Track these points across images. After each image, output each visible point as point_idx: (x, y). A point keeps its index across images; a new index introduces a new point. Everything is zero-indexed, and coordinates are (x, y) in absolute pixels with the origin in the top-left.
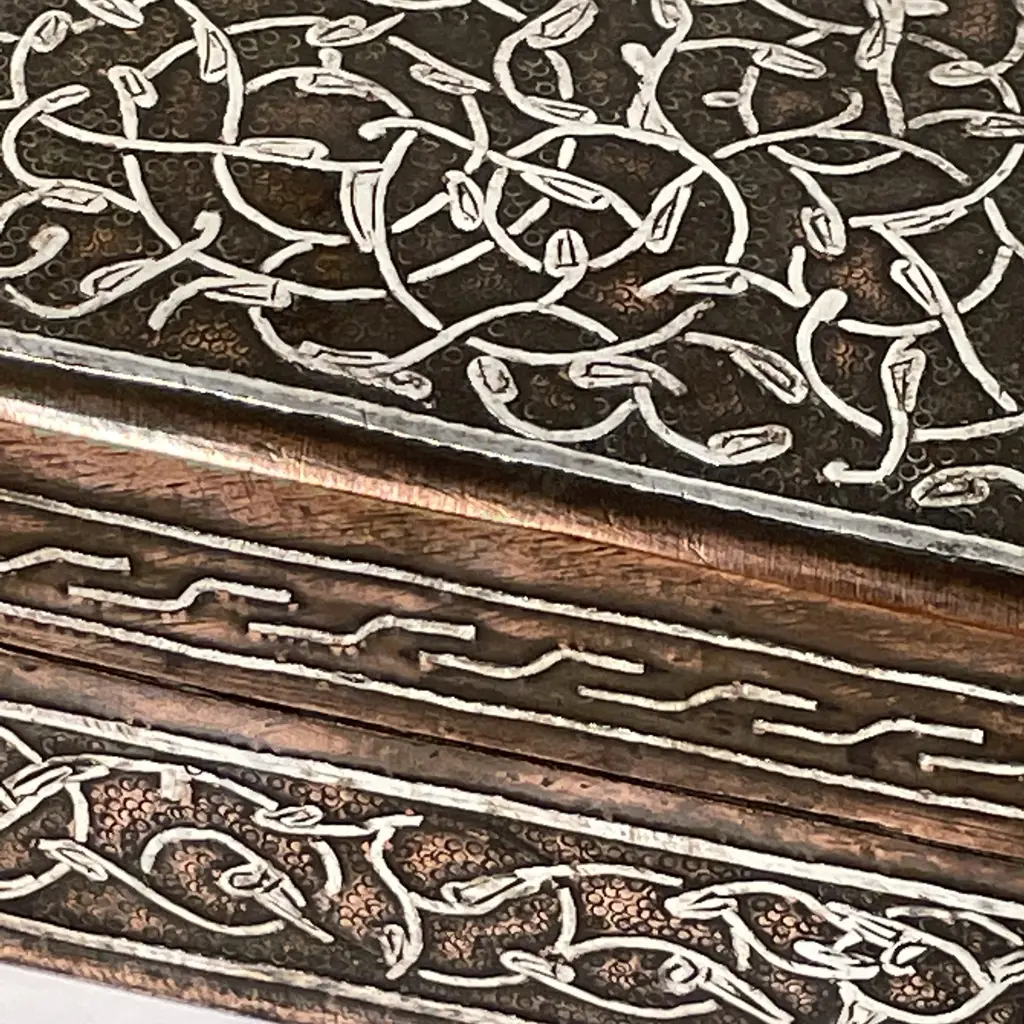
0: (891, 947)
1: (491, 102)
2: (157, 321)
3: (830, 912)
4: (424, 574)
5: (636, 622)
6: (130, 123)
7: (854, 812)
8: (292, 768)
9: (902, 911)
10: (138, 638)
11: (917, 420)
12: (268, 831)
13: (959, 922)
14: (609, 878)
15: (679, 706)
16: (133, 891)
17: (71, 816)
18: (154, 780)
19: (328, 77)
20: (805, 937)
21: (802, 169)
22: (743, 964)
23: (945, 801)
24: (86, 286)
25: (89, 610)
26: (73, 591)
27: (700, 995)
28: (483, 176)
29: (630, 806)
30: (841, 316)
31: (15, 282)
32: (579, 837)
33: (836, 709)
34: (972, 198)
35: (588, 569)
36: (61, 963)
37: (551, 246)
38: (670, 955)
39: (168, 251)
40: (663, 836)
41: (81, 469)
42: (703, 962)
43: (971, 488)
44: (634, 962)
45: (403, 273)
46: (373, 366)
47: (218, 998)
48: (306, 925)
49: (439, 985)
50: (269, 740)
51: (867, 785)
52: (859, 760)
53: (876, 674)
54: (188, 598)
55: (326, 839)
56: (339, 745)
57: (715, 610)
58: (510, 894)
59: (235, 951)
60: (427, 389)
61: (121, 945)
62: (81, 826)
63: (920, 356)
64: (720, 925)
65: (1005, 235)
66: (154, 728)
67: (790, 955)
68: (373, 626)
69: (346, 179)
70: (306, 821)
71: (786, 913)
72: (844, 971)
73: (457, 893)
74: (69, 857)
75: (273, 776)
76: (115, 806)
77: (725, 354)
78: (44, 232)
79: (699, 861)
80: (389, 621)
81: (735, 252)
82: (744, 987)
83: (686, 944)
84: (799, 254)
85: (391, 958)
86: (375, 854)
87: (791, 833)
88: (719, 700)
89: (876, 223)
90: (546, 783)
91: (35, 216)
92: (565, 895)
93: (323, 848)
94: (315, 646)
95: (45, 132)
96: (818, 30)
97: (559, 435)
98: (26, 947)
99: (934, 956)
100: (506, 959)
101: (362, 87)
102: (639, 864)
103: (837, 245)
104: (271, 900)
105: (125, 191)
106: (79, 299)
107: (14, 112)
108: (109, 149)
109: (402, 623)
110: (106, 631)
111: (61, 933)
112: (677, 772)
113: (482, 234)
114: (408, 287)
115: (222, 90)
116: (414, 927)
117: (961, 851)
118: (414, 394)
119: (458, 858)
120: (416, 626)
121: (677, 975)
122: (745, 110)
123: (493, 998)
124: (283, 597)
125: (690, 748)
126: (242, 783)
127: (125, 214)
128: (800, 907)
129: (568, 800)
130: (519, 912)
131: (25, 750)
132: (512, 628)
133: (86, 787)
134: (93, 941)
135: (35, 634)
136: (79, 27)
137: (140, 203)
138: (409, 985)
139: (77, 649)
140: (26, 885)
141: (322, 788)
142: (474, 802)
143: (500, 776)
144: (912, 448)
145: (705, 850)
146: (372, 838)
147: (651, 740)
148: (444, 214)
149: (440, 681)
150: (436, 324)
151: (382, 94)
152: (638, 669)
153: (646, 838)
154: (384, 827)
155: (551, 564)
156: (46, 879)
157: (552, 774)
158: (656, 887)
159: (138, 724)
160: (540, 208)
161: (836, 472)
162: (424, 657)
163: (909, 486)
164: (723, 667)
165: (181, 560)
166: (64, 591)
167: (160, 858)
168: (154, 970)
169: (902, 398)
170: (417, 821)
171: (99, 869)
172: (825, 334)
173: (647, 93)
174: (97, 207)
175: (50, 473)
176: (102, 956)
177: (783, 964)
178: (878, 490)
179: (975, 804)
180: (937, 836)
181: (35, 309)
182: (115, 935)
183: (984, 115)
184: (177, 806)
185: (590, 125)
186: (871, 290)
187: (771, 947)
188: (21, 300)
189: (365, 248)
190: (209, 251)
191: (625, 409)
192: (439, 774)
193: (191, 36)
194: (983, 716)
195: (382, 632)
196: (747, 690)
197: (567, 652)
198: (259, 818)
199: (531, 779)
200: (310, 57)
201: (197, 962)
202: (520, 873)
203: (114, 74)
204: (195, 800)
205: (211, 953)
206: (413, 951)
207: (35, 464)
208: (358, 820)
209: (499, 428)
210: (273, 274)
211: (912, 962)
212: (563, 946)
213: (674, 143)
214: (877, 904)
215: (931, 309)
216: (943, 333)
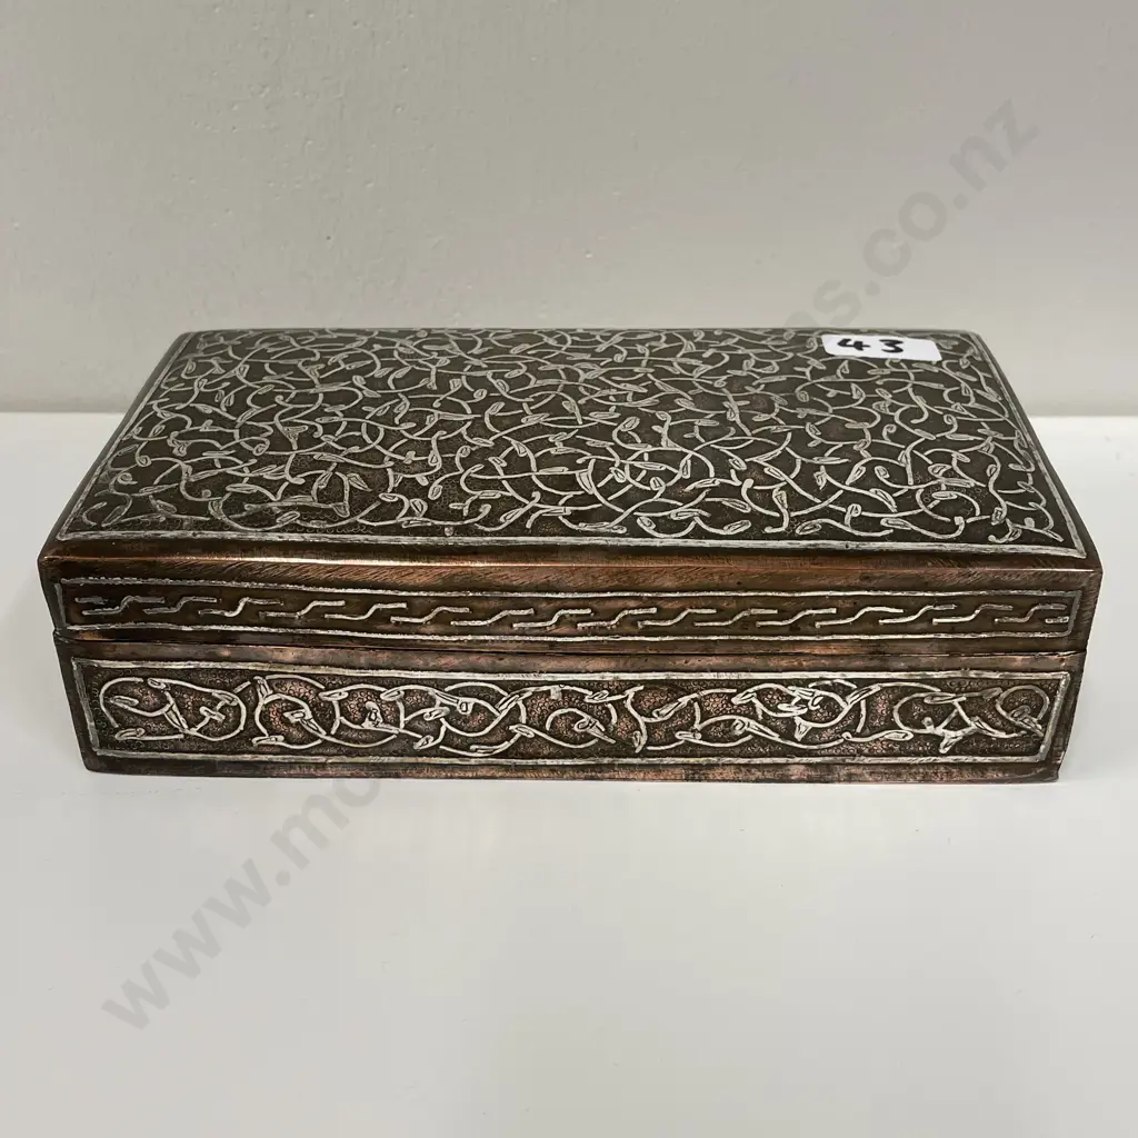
0: (811, 699)
1: (616, 448)
2: (528, 525)
3: (789, 690)
4: (637, 592)
5: (711, 594)
6: (500, 471)
7: (794, 649)
8: (597, 677)
9: (814, 684)
10: (539, 639)
11: (789, 510)
12: (590, 704)
13: (834, 684)
14: (711, 694)
15: (730, 622)
16: (544, 739)
17: (520, 714)
18: (548, 693)
19: (560, 449)
20: (781, 702)
21: (723, 449)
22: (760, 717)
23: (826, 638)
24: (502, 519)
25: (520, 632)
26: (515, 625)
27: (746, 734)
28: (622, 467)
29: (717, 665)
30: (754, 485)
31: (477, 522)
32: (699, 681)
33: (783, 611)
34: (782, 448)
35: (694, 577)
36: (520, 774)
37: (651, 482)
38: (734, 720)
39: (526, 505)
40: (728, 674)
41: (514, 578)
42: (746, 720)
43: (815, 527)
44: (722, 726)
45: (606, 498)
46: (605, 526)
47: (577, 775)
48: (606, 738)
49: (654, 751)
50: (588, 668)
51: (798, 638)
52: (794, 629)
53: (797, 595)
54: (555, 619)
55: (610, 702)
56: (613, 665)
57: (739, 583)
58: (676, 709)
59: (581, 754)
60: (625, 530)
61: (540, 762)
62: (523, 718)
63: (784, 493)
64: (751, 704)
65: (796, 456)
66: (548, 672)
67: (777, 711)
68: (621, 615)
69: (577, 475)
70: (604, 697)
71: (773, 695)
72: (795, 712)
73: (658, 713)
74: (521, 730)
75: (589, 682)
76: (535, 707)
77: (720, 502)
78: (483, 506)
79: (742, 681)
80: (626, 612)
81: (712, 474)
82: (761, 727)
83: (740, 714)
84: (733, 471)
85: (636, 745)
86: (628, 704)
87: (773, 662)
88: (744, 617)
89: (754, 459)
90: (686, 662)
91: (478, 503)
92: (696, 704)
93: (610, 706)
94: (602, 627)
95: (473, 479)
96: (712, 414)
97: (674, 535)
98: (507, 771)
99: (827, 699)
100: (677, 735)
101: (573, 450)
102: (721, 687)
103: (744, 467)
104: (594, 732)
105: (506, 490)
106: (501, 524)
107: (461, 475)
108: (496, 480)
109: (631, 612)
110: (528, 638)
111: (519, 762)
112: (731, 648)
113: (628, 483)
114: (610, 502)
115: (527, 458)
116: (644, 731)
117: (832, 656)
118: (620, 532)
119: (658, 699)
120: (636, 612)
121: (738, 728)
122: (698, 436)
123: (673, 752)
124: (589, 611)
125: (735, 638)
126: (579, 687)
127: (508, 497)
128: (778, 690)
129: (694, 667)
130: (680, 716)
131: (502, 692)
132: (669, 605)
133: (524, 701)
134: (530, 762)
135: (503, 645)
136: (474, 449)
137: (511, 493)
138: (644, 753)
139: (518, 648)
140: (506, 745)
141: (608, 682)
142: (661, 676)
143: (670, 664)
144: (791, 519)
145: (744, 676)
146: (626, 698)
147: (721, 638)
148: (613, 479)
149: (647, 631)
150: (622, 511)
151: (579, 451)
152: (714, 611)
153: (724, 676)
154: (630, 693)
155: (681, 578)
156: (512, 741)
157: (688, 658)
158: (728, 694)
159: (541, 672)
160: (644, 473)
161: (768, 530)
162: (639, 623)
163: (794, 530)
164: (744, 604)
165: (552, 605)
166: (512, 626)
167: (552, 723)
168: (552, 769)
169: (783, 505)
170: (642, 688)
171: (532, 732)
172: (750, 492)
173: (665, 437)
174: (498, 496)
175: (503, 582)
176: (535, 768)
177: (774, 715)
178: (784, 533)
179: (836, 637)
180: (823, 653)
181: (487, 529)
182: (538, 758)
183: (775, 427)
184: (557, 701)
185: (650, 448)
186: (761, 478)
187: (769, 709)
188: (480, 527)
189: (591, 493)
190: (539, 502)
191: (693, 524)
192: (650, 668)
193: (511, 445)
194: (835, 603)
195: (625, 616)
196: (753, 611)
197: (690, 610)
198: (587, 700)
199: (681, 662)
200: (553, 445)
201: (568, 762)
202: (680, 700)
203: (490, 459)
204: (563, 698)
205: (572, 757)
206: (644, 740)
207: (497, 580)
208: (622, 692)
209: (653, 537)
210: (563, 505)
211: (819, 704)
212: (697, 726)
213: (679, 449)
214: (804, 683)
215: (782, 479)
216: (788, 484)
